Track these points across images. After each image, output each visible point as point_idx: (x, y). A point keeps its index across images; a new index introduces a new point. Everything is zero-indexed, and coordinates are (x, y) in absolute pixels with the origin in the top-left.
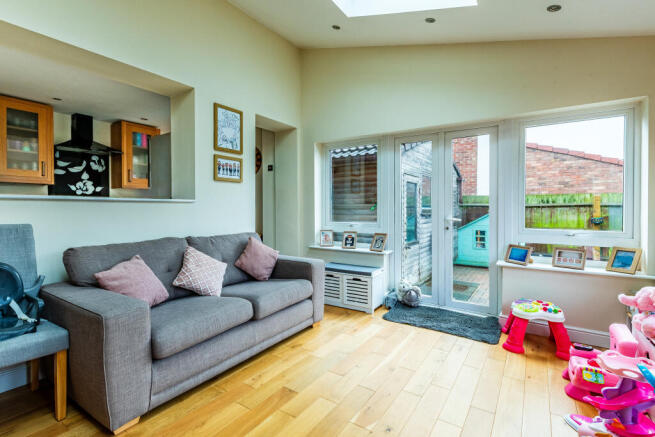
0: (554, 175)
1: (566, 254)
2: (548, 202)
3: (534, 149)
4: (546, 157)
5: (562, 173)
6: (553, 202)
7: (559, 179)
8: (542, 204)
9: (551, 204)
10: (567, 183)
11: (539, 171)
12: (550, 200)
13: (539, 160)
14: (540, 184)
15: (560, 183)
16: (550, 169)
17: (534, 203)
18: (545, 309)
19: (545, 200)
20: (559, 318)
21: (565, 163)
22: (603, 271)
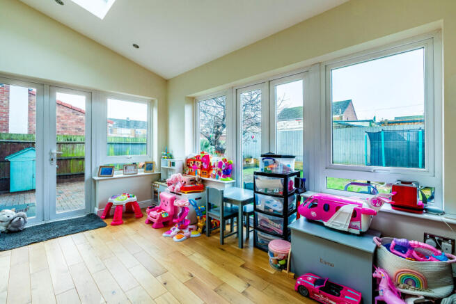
0: (72, 123)
1: (129, 168)
2: (71, 140)
3: (60, 104)
4: (66, 111)
5: (77, 122)
6: (74, 140)
7: (75, 126)
8: (67, 142)
9: (73, 142)
10: (80, 129)
11: (62, 119)
12: (73, 139)
13: (63, 112)
14: (63, 128)
15: (76, 129)
16: (70, 119)
17: (62, 141)
18: (129, 197)
19: (69, 139)
20: (134, 199)
21: (80, 116)
22: (143, 173)
